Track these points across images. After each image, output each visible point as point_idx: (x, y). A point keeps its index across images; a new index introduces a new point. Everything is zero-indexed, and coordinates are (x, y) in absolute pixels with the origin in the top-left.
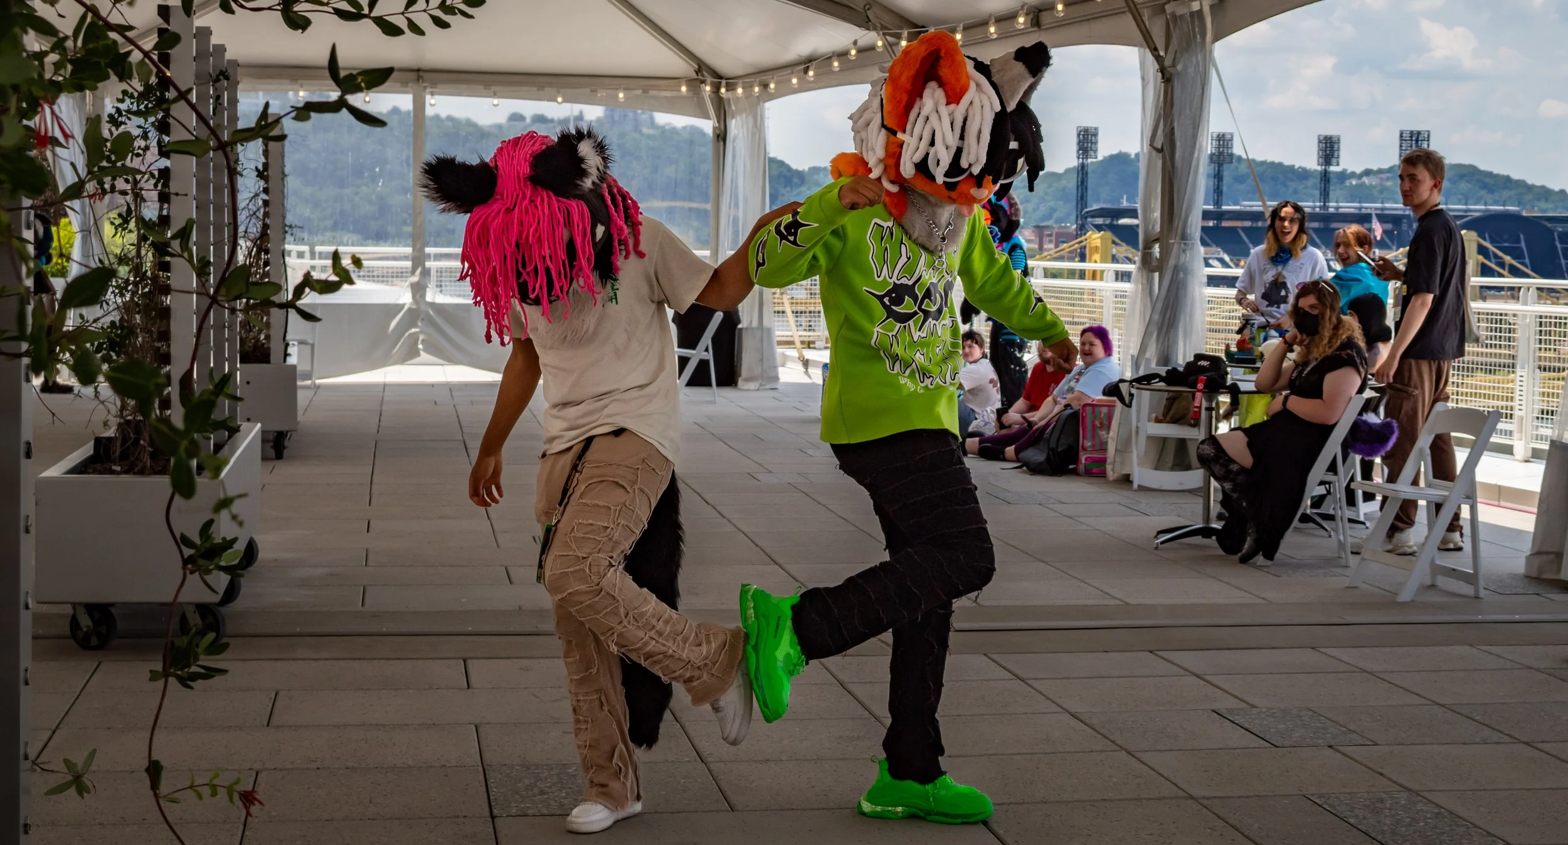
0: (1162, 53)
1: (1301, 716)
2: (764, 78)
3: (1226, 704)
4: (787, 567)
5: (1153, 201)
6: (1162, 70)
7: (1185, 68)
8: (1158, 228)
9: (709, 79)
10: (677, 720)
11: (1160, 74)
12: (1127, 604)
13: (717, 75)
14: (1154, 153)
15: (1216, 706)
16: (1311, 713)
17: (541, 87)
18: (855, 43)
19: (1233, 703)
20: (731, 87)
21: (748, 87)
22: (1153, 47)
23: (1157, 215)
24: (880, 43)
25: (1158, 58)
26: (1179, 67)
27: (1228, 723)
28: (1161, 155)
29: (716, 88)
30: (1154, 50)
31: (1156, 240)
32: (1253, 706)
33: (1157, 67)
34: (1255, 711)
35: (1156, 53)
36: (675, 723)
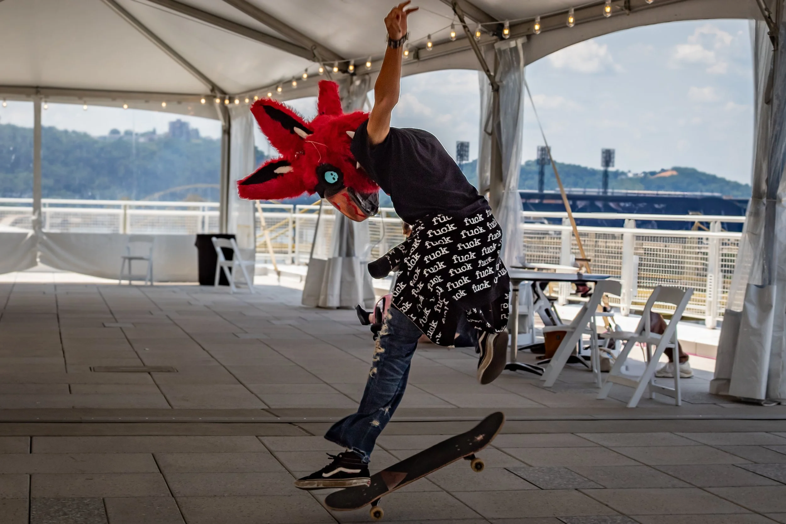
0: (492, 74)
1: (559, 472)
2: (252, 93)
3: (512, 464)
4: (248, 386)
5: (486, 166)
6: (493, 84)
7: (508, 83)
8: (488, 183)
9: (219, 95)
10: (161, 472)
11: (491, 87)
12: (459, 408)
13: (223, 93)
14: (487, 135)
15: (507, 466)
16: (566, 470)
17: (114, 99)
18: (306, 70)
19: (517, 464)
20: (231, 100)
21: (242, 100)
22: (486, 69)
23: (488, 174)
24: (321, 70)
25: (489, 76)
26: (504, 83)
27: (513, 476)
28: (491, 137)
29: (223, 100)
30: (487, 71)
31: (488, 190)
32: (531, 466)
33: (489, 82)
34: (531, 469)
35: (488, 73)
36: (160, 474)
